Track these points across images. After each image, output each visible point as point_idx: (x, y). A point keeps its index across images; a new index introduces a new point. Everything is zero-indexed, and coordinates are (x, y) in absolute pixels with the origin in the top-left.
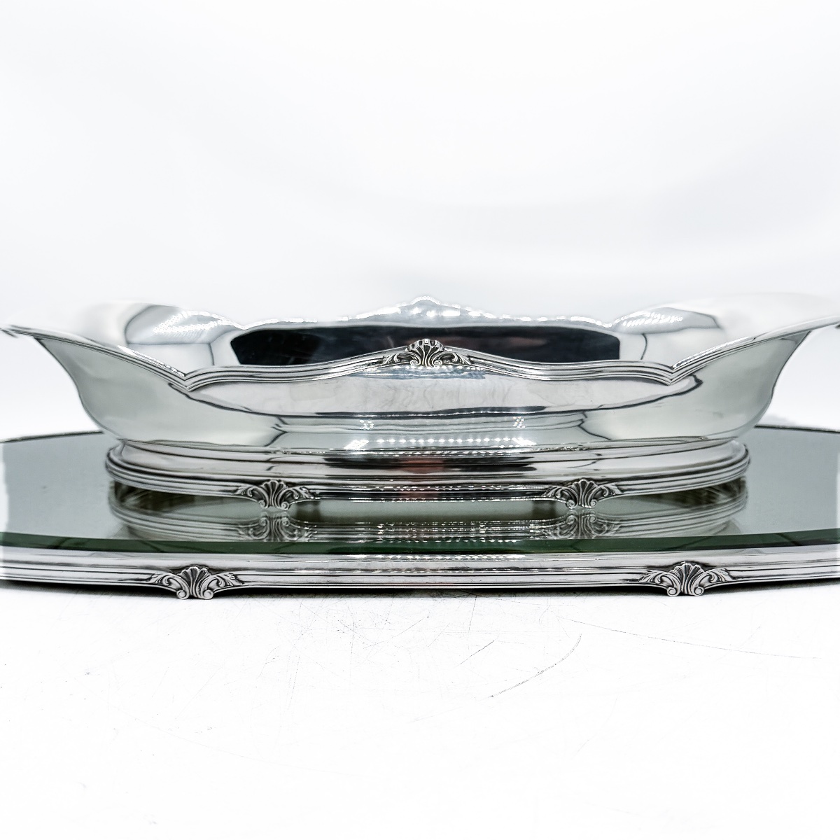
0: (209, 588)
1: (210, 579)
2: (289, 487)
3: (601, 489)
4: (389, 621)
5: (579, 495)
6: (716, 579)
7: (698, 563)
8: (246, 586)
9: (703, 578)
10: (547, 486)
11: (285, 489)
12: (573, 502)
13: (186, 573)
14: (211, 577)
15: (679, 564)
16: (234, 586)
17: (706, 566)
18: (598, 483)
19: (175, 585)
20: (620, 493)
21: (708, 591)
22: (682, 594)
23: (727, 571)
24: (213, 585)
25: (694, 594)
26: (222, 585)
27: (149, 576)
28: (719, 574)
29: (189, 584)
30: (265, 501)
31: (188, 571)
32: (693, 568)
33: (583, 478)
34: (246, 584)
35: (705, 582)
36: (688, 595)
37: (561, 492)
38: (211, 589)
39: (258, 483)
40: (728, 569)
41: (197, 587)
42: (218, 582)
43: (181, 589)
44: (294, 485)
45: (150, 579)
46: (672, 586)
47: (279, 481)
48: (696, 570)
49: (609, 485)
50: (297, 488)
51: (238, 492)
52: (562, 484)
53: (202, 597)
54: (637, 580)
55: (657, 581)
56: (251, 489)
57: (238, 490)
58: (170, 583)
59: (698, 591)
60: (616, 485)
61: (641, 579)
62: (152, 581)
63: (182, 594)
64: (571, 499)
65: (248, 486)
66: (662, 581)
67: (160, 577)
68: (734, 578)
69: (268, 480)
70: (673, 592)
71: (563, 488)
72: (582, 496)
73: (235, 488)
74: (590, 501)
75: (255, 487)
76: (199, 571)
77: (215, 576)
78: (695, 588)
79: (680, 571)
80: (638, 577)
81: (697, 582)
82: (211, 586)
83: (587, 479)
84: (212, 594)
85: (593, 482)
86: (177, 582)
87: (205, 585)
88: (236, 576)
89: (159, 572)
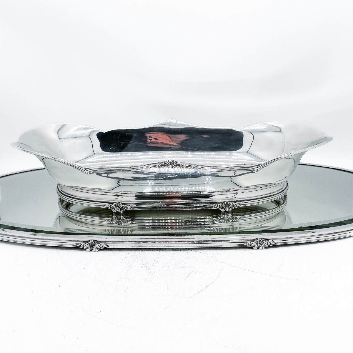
0: (97, 248)
1: (97, 245)
2: (123, 205)
3: (233, 205)
4: (158, 262)
5: (225, 207)
6: (269, 244)
7: (263, 239)
8: (110, 247)
9: (265, 243)
10: (214, 204)
11: (122, 206)
12: (223, 209)
13: (89, 243)
14: (98, 244)
15: (257, 239)
16: (105, 247)
17: (266, 240)
18: (232, 203)
19: (85, 247)
20: (240, 206)
21: (266, 248)
22: (258, 249)
23: (273, 241)
24: (98, 247)
25: (262, 248)
26: (102, 247)
27: (76, 244)
28: (271, 242)
29: (90, 246)
30: (115, 210)
31: (90, 242)
32: (262, 240)
33: (227, 201)
34: (109, 247)
35: (266, 245)
36: (260, 249)
37: (219, 206)
38: (98, 248)
39: (112, 203)
40: (274, 240)
41: (93, 248)
42: (100, 246)
43: (87, 248)
44: (125, 204)
45: (77, 245)
46: (255, 246)
47: (120, 203)
48: (263, 241)
49: (236, 203)
50: (126, 205)
51: (105, 206)
52: (219, 203)
53: (95, 251)
54: (242, 245)
55: (249, 245)
56: (110, 205)
57: (105, 205)
58: (84, 246)
59: (263, 248)
60: (239, 203)
61: (244, 244)
62: (78, 246)
63: (88, 250)
64: (223, 208)
65: (109, 204)
66: (251, 245)
67: (80, 244)
68: (276, 243)
69: (116, 202)
70: (255, 248)
71: (220, 205)
72: (226, 207)
73: (104, 205)
74: (229, 209)
75: (111, 205)
76: (93, 242)
77: (99, 244)
78: (262, 247)
79: (257, 242)
80: (243, 244)
81: (263, 245)
82: (97, 247)
83: (228, 201)
84: (98, 250)
85: (230, 202)
86: (86, 246)
87: (95, 247)
88: (106, 244)
89: (80, 243)
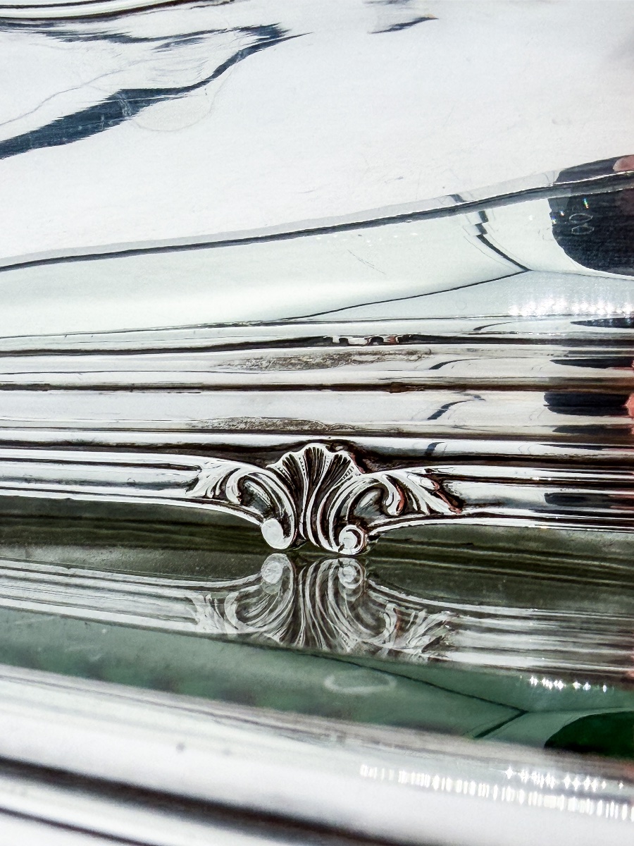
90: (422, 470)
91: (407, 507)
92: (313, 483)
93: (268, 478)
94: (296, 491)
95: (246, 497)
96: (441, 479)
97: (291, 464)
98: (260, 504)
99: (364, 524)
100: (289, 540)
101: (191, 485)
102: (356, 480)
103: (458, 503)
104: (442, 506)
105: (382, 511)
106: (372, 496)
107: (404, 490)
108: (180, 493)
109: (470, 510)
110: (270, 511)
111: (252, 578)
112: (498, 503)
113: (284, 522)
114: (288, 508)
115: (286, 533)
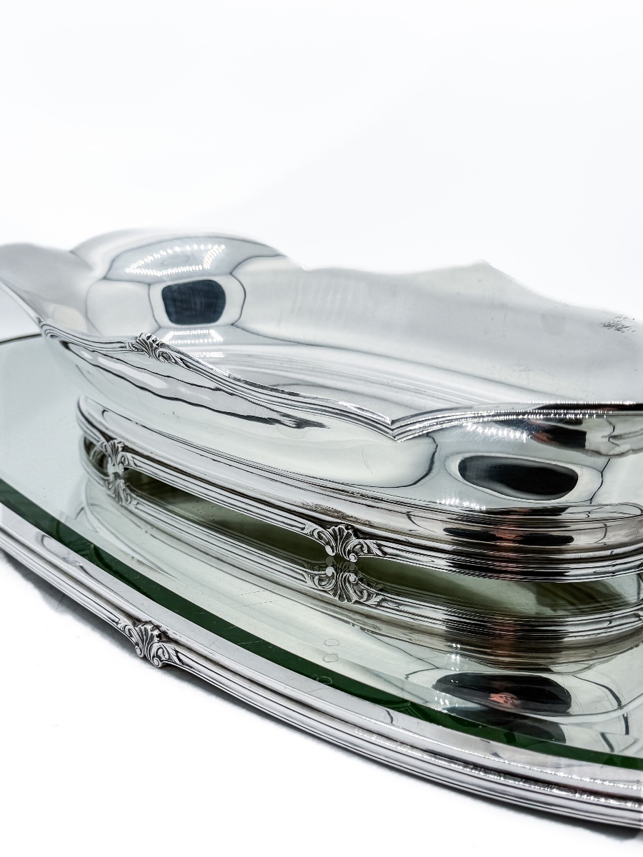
90: (374, 541)
91: (369, 551)
92: (341, 538)
93: (327, 534)
94: (336, 540)
95: (320, 537)
96: (379, 546)
97: (334, 530)
98: (325, 540)
99: (357, 554)
100: (334, 554)
101: (303, 529)
102: (354, 541)
103: (385, 554)
104: (380, 554)
105: (362, 551)
106: (359, 546)
107: (368, 546)
108: (299, 530)
109: (388, 556)
110: (328, 543)
111: (323, 562)
112: (397, 555)
113: (332, 548)
114: (333, 543)
115: (333, 552)
